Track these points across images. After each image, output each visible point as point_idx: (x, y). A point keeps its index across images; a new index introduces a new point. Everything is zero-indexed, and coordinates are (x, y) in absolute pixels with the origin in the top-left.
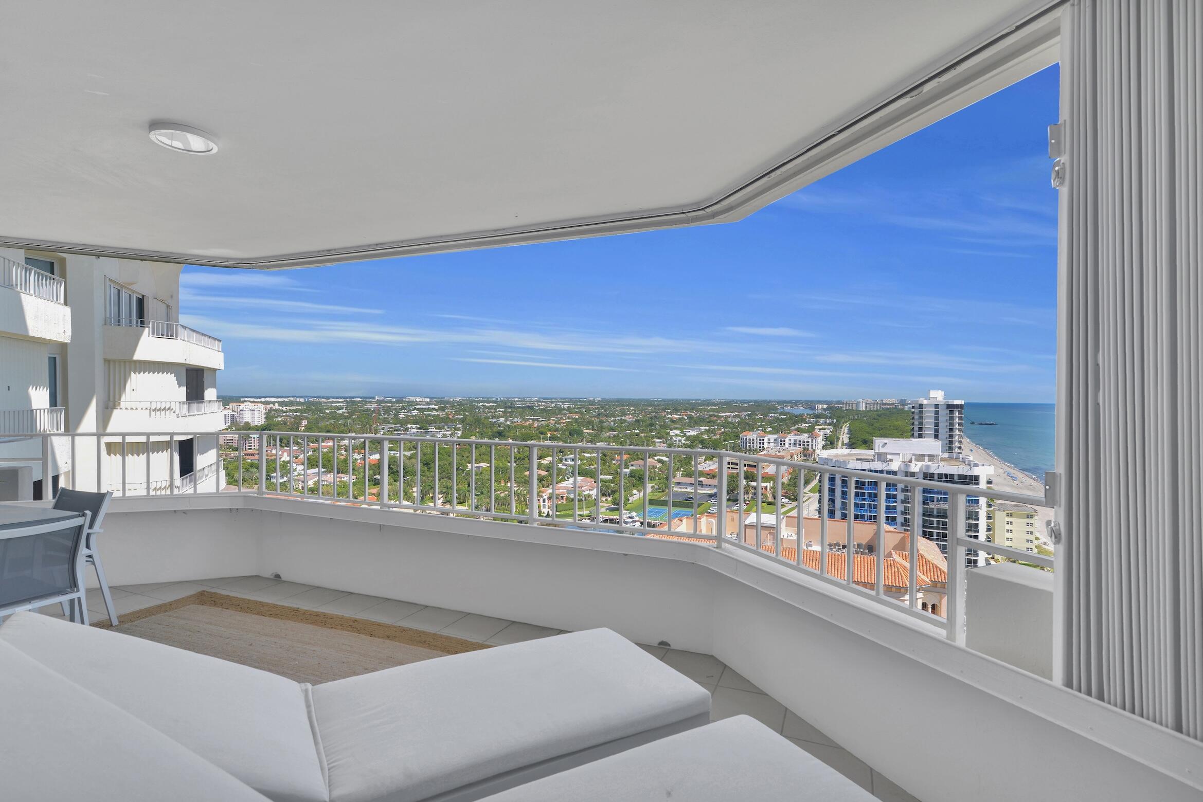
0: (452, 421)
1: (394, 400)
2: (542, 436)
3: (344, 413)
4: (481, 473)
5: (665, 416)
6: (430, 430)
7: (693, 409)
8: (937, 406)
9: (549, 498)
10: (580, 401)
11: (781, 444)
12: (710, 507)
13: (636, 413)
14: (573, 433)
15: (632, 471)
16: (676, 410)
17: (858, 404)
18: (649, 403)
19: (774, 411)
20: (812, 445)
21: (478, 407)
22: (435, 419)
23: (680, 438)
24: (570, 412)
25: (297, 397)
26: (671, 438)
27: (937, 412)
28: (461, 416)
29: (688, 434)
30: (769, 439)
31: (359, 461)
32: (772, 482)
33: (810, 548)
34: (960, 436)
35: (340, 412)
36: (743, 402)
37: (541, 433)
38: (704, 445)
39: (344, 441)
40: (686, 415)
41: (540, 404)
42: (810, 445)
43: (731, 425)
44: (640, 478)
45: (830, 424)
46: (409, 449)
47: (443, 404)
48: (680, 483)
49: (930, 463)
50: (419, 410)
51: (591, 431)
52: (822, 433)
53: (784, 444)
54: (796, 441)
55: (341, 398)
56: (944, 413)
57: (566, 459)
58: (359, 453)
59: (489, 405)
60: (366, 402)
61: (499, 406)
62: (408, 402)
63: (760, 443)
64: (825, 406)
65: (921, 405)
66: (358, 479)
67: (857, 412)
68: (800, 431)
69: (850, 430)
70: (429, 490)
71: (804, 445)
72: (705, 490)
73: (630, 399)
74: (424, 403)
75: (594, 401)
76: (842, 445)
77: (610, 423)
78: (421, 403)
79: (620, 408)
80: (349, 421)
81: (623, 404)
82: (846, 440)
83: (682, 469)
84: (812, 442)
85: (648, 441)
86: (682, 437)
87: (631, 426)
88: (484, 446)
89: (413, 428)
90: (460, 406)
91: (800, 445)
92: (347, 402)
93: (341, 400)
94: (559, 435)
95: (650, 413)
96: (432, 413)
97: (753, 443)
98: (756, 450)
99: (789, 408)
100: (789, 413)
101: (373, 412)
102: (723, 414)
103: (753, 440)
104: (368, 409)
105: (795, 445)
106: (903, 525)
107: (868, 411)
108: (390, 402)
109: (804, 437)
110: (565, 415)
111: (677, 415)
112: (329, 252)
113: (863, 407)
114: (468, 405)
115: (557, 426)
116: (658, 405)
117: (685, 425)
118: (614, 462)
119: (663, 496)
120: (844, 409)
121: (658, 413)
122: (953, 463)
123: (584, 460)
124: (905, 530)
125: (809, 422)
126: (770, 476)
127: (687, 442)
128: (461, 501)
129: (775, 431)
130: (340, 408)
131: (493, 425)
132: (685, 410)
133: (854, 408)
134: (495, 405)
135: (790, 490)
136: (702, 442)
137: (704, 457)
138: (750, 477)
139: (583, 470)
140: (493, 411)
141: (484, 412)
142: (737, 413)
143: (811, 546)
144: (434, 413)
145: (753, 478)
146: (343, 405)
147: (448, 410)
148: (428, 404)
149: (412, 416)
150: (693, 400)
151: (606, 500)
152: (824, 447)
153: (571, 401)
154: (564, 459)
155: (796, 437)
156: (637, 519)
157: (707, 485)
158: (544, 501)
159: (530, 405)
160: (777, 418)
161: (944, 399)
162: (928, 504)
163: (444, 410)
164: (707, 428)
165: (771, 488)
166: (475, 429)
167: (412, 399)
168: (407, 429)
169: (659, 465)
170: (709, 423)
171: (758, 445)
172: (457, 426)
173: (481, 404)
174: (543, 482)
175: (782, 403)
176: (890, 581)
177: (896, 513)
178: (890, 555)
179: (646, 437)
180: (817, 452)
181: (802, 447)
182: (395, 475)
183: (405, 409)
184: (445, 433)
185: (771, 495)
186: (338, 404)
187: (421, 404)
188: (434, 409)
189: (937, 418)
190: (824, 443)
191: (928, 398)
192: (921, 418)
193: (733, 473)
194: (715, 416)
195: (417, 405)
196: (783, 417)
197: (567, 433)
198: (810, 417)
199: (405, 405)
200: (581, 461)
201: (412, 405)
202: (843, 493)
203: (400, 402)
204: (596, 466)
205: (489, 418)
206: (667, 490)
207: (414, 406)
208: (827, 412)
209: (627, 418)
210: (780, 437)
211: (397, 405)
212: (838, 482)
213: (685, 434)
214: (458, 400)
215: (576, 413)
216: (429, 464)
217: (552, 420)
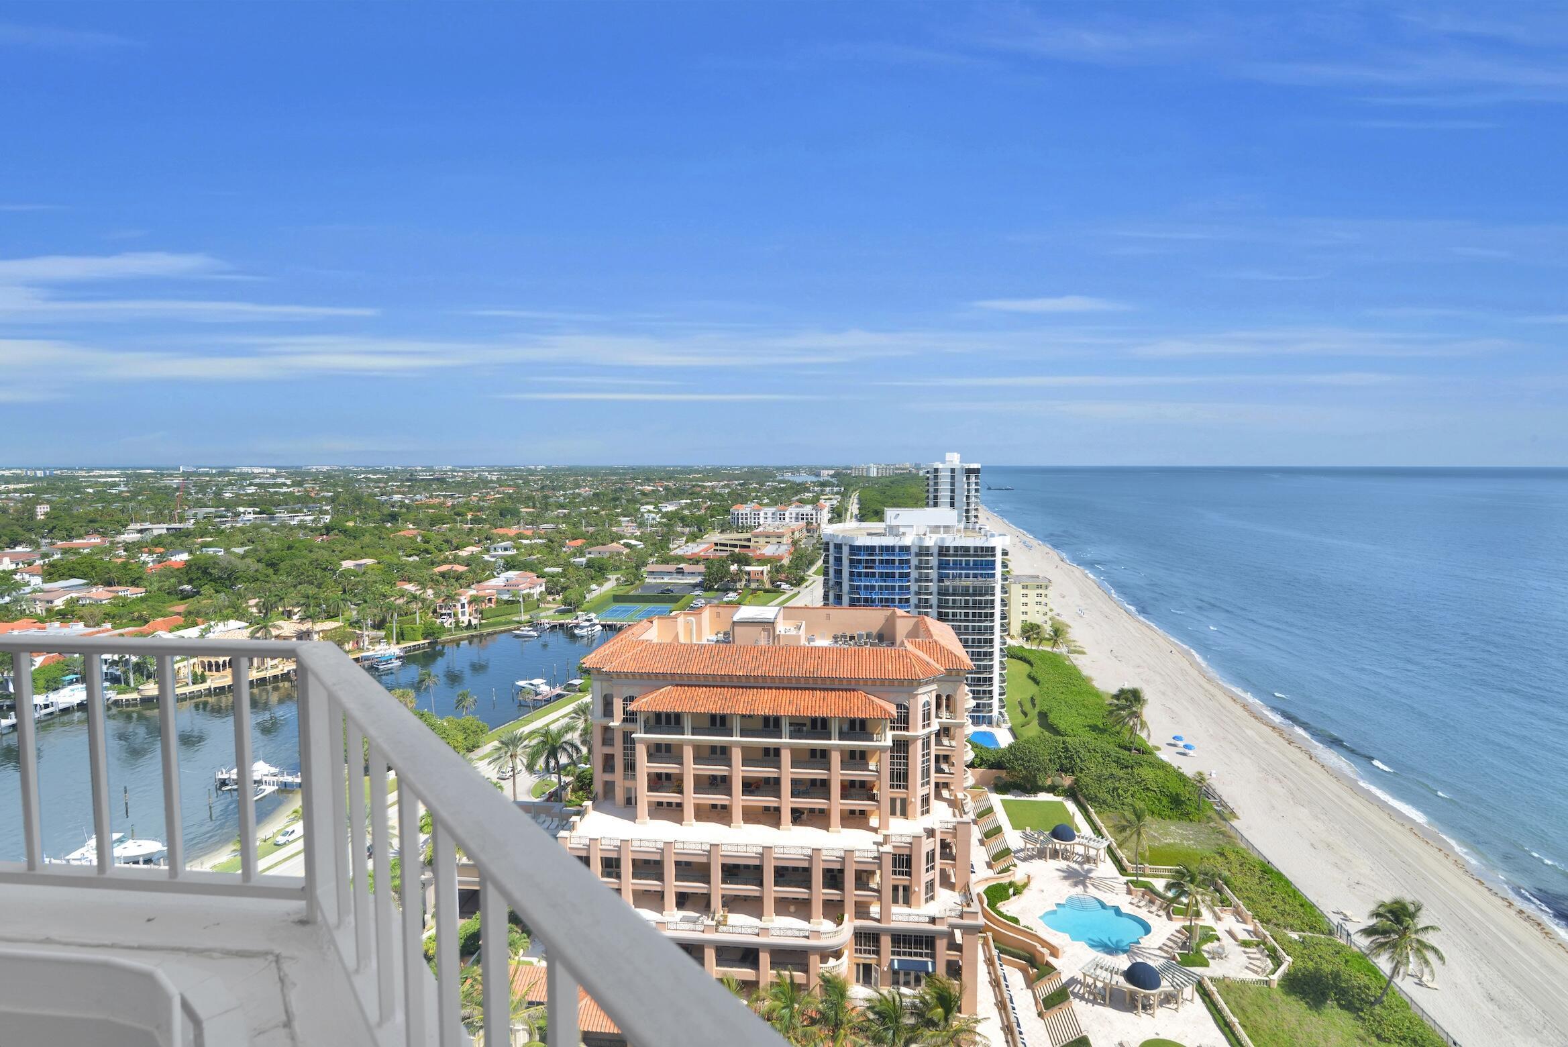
0: (315, 501)
1: (214, 472)
2: (459, 518)
3: (122, 491)
4: (364, 573)
5: (634, 488)
6: (277, 515)
7: (671, 479)
8: (953, 470)
9: (470, 603)
10: (515, 470)
11: (780, 519)
12: (694, 599)
13: (594, 485)
14: (505, 513)
15: (589, 560)
16: (648, 480)
17: (868, 469)
18: (613, 471)
19: (771, 480)
20: (817, 519)
21: (358, 480)
22: (285, 499)
23: (654, 515)
24: (500, 485)
25: (28, 469)
26: (642, 515)
27: (953, 478)
29: (664, 510)
30: (766, 514)
31: (151, 564)
32: (769, 565)
33: (812, 644)
34: (976, 503)
35: (114, 491)
36: (733, 469)
37: (458, 514)
38: (685, 523)
39: (122, 536)
40: (661, 486)
41: (456, 474)
42: (814, 519)
43: (719, 497)
44: (600, 568)
45: (837, 493)
47: (299, 477)
48: (653, 572)
49: (945, 536)
50: (259, 485)
51: (531, 510)
52: (828, 504)
53: (784, 519)
54: (797, 514)
55: (115, 469)
56: (961, 479)
57: (495, 549)
58: (151, 553)
59: (375, 477)
60: (162, 475)
61: (392, 479)
62: (239, 474)
63: (755, 519)
64: (832, 472)
65: (936, 470)
66: (150, 592)
67: (868, 479)
68: (802, 502)
69: (860, 499)
70: (275, 602)
71: (807, 519)
72: (686, 579)
73: (585, 468)
74: (268, 476)
75: (535, 470)
76: (851, 518)
77: (558, 497)
78: (261, 475)
79: (572, 479)
80: (131, 505)
81: (578, 474)
82: (856, 511)
83: (656, 555)
84: (817, 515)
85: (611, 520)
86: (657, 513)
87: (587, 501)
88: (367, 534)
89: (250, 513)
90: (328, 480)
91: (802, 519)
92: (127, 476)
93: (115, 473)
94: (484, 517)
95: (613, 484)
96: (281, 490)
97: (746, 519)
98: (750, 527)
99: (789, 475)
100: (789, 481)
101: (177, 489)
102: (709, 484)
103: (746, 514)
104: (166, 486)
105: (797, 518)
106: (917, 606)
107: (880, 478)
108: (207, 474)
109: (808, 509)
110: (493, 488)
111: (649, 486)
113: (874, 473)
114: (342, 478)
115: (482, 503)
116: (624, 474)
117: (660, 498)
118: (564, 549)
119: (632, 589)
120: (853, 475)
121: (624, 484)
122: (971, 534)
123: (521, 548)
124: (919, 613)
125: (813, 492)
126: (767, 558)
127: (664, 520)
128: (332, 614)
129: (774, 502)
130: (115, 485)
131: (383, 504)
132: (661, 479)
133: (864, 475)
134: (385, 477)
135: (790, 573)
136: (683, 519)
137: (684, 539)
138: (743, 560)
139: (520, 562)
140: (382, 485)
141: (368, 487)
142: (726, 483)
143: (813, 640)
144: (285, 490)
145: (746, 562)
146: (120, 481)
147: (309, 486)
148: (274, 476)
149: (247, 495)
150: (670, 467)
151: (554, 600)
152: (830, 521)
153: (501, 470)
154: (492, 548)
155: (798, 510)
156: (596, 621)
157: (689, 573)
158: (463, 606)
159: (440, 476)
160: (775, 488)
161: (960, 462)
162: (943, 581)
163: (301, 486)
164: (689, 501)
165: (769, 572)
166: (353, 511)
167: (245, 470)
168: (238, 515)
169: (626, 551)
170: (692, 495)
171: (753, 521)
172: (324, 508)
173: (363, 476)
174: (461, 581)
175: (779, 469)
176: (902, 675)
177: (909, 593)
178: (902, 644)
179: (606, 514)
180: (822, 526)
182: (217, 583)
183: (233, 485)
184: (302, 518)
185: (769, 580)
186: (109, 480)
187: (263, 477)
188: (284, 484)
189: (953, 484)
190: (830, 515)
191: (944, 462)
192: (936, 484)
193: (722, 556)
194: (699, 486)
195: (255, 478)
196: (782, 485)
197: (497, 513)
198: (814, 486)
199: (234, 480)
200: (517, 549)
201: (246, 480)
202: (851, 574)
203: (226, 474)
204: (539, 556)
205: (376, 495)
206: (637, 582)
207: (249, 480)
208: (834, 480)
209: (582, 491)
210: (779, 511)
211: (220, 479)
212: (845, 562)
213: (660, 510)
214: (325, 470)
215: (510, 486)
216: (277, 564)
217: (474, 496)
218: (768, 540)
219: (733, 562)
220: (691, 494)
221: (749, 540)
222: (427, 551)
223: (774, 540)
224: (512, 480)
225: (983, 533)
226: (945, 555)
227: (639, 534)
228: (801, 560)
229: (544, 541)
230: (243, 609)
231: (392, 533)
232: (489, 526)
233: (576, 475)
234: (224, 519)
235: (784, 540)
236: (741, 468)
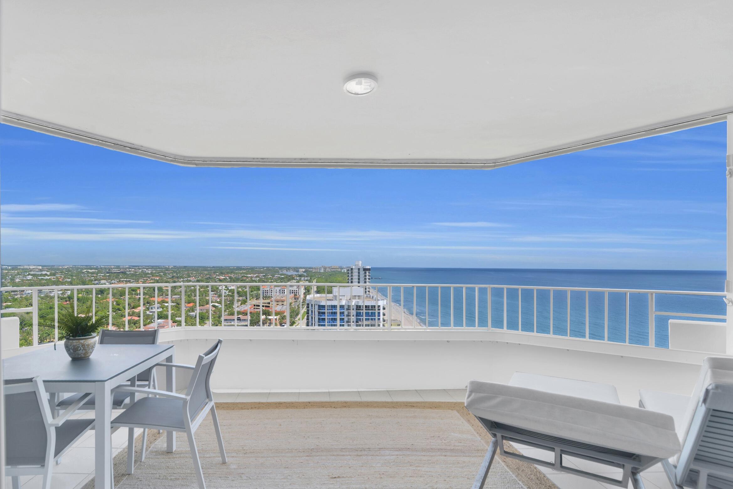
1: (10, 268)
2: (134, 292)
5: (215, 277)
7: (232, 273)
8: (359, 269)
10: (159, 268)
11: (283, 293)
13: (197, 276)
16: (222, 274)
17: (320, 268)
18: (205, 269)
19: (277, 273)
21: (83, 273)
22: (47, 282)
23: (226, 291)
24: (152, 275)
26: (220, 291)
27: (359, 273)
28: (70, 280)
32: (279, 315)
36: (260, 268)
38: (240, 295)
40: (228, 277)
41: (131, 270)
42: (298, 293)
43: (255, 282)
44: (202, 318)
45: (307, 280)
46: (26, 306)
47: (54, 270)
48: (227, 319)
49: (358, 300)
50: (34, 275)
52: (303, 286)
53: (284, 293)
54: (290, 290)
56: (362, 272)
57: (152, 308)
59: (91, 271)
61: (100, 272)
62: (23, 269)
64: (304, 270)
65: (352, 269)
67: (320, 273)
70: (46, 337)
71: (295, 293)
72: (242, 323)
73: (192, 267)
74: (37, 270)
75: (169, 268)
76: (314, 292)
77: (180, 282)
78: (34, 270)
79: (186, 272)
81: (189, 269)
82: (315, 289)
83: (227, 311)
84: (299, 291)
85: (206, 293)
90: (68, 272)
91: (293, 293)
95: (206, 275)
96: (45, 278)
97: (268, 293)
98: (269, 297)
99: (285, 271)
100: (285, 274)
102: (250, 275)
103: (268, 291)
105: (290, 292)
107: (325, 273)
108: (6, 269)
109: (295, 288)
110: (149, 277)
111: (222, 276)
112: (262, 160)
113: (322, 270)
114: (75, 271)
116: (211, 270)
117: (228, 282)
120: (313, 271)
121: (211, 275)
122: (368, 299)
123: (164, 308)
126: (278, 312)
127: (230, 293)
133: (318, 271)
134: (96, 271)
136: (238, 293)
137: (240, 303)
138: (267, 313)
139: (164, 314)
140: (95, 275)
141: (88, 276)
142: (257, 275)
144: (47, 277)
145: (269, 314)
147: (59, 275)
148: (41, 270)
149: (28, 280)
150: (231, 267)
152: (304, 294)
153: (152, 267)
154: (150, 308)
157: (243, 320)
159: (123, 271)
160: (280, 278)
161: (362, 265)
162: (358, 322)
163: (55, 275)
165: (279, 319)
167: (26, 267)
169: (214, 309)
171: (271, 294)
173: (85, 270)
174: (136, 325)
175: (281, 268)
179: (204, 291)
181: (294, 294)
183: (19, 275)
185: (279, 324)
187: (35, 271)
188: (46, 275)
189: (359, 276)
190: (304, 291)
192: (352, 276)
193: (258, 311)
194: (245, 277)
195: (31, 271)
196: (282, 276)
197: (152, 290)
198: (297, 277)
199: (20, 272)
200: (163, 308)
201: (26, 272)
202: (319, 319)
203: (17, 269)
204: (173, 312)
205: (92, 281)
206: (219, 325)
207: (28, 272)
208: (305, 274)
209: (191, 279)
210: (282, 289)
211: (13, 272)
212: (317, 313)
213: (228, 288)
214: (66, 267)
215: (157, 276)
216: (45, 317)
217: (140, 281)
218: (278, 303)
219: (263, 314)
220: (242, 280)
221: (269, 303)
222: (119, 310)
223: (280, 303)
224: (158, 273)
225: (374, 299)
226: (359, 310)
227: (219, 300)
228: (293, 313)
229: (175, 304)
230: (30, 341)
231: (101, 300)
232: (148, 296)
233: (188, 271)
234: (16, 293)
235: (285, 303)
236: (264, 267)
